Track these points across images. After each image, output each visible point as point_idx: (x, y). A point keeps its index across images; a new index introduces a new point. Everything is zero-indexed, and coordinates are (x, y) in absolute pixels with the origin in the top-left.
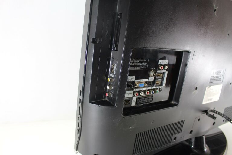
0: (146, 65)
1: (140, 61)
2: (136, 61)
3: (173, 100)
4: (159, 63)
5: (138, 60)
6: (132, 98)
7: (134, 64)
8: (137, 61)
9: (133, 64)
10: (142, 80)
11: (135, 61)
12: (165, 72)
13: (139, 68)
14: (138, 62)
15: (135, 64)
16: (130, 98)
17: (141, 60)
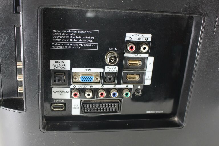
0: (94, 41)
1: (77, 34)
2: (68, 33)
3: (177, 114)
4: (127, 39)
5: (72, 32)
6: (70, 101)
7: (63, 39)
8: (70, 33)
9: (60, 38)
10: (88, 69)
11: (65, 33)
12: (147, 57)
13: (76, 46)
14: (74, 36)
15: (65, 38)
16: (65, 100)
17: (79, 32)
